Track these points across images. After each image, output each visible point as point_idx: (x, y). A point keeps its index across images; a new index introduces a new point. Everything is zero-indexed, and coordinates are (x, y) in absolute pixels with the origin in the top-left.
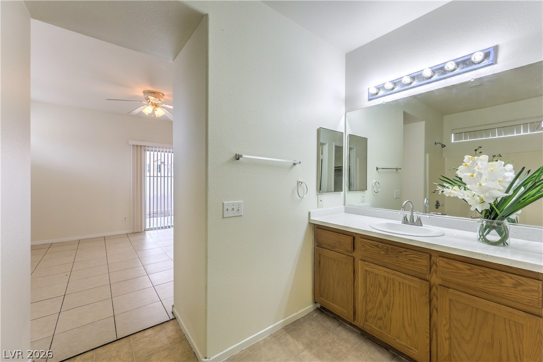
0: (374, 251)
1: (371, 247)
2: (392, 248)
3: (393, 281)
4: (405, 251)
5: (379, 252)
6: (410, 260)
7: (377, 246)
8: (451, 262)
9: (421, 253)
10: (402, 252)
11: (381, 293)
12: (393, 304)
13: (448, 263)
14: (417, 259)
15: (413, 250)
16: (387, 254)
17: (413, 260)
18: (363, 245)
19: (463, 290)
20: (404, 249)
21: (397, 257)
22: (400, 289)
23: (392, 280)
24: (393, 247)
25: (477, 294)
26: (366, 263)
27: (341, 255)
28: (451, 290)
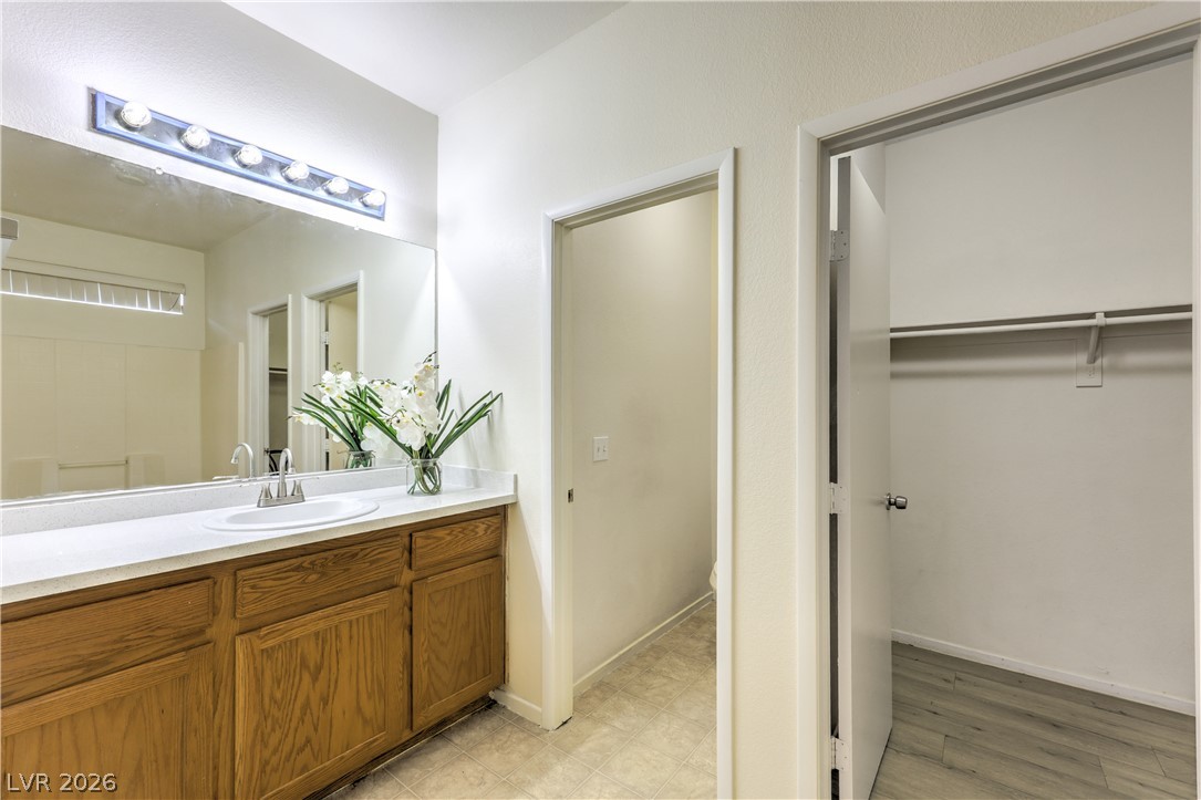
0: (291, 585)
1: (280, 579)
2: (336, 556)
3: (336, 630)
4: (362, 550)
5: (303, 582)
6: (372, 562)
7: (298, 568)
8: (429, 533)
9: (389, 540)
10: (357, 554)
11: (307, 678)
12: (336, 682)
13: (428, 538)
14: (384, 555)
15: (376, 540)
16: (323, 574)
17: (378, 560)
18: (253, 587)
19: (438, 570)
20: (361, 547)
21: (346, 570)
22: (351, 637)
23: (333, 630)
24: (335, 552)
25: (448, 566)
26: (264, 631)
27: (151, 665)
28: (430, 580)
